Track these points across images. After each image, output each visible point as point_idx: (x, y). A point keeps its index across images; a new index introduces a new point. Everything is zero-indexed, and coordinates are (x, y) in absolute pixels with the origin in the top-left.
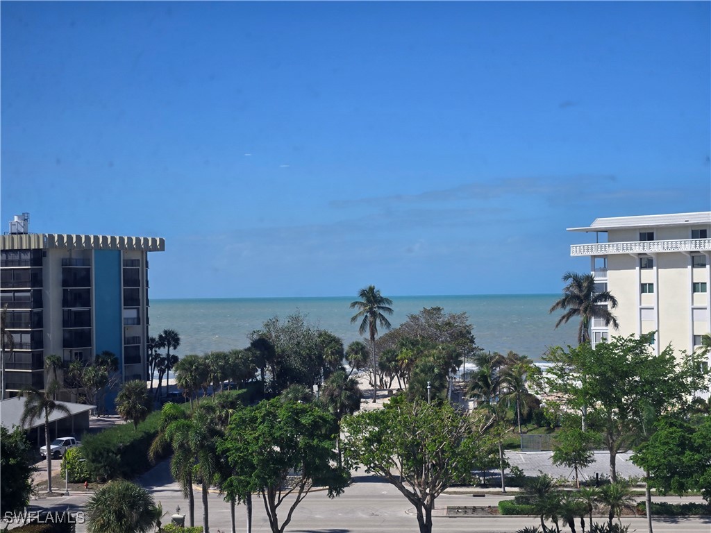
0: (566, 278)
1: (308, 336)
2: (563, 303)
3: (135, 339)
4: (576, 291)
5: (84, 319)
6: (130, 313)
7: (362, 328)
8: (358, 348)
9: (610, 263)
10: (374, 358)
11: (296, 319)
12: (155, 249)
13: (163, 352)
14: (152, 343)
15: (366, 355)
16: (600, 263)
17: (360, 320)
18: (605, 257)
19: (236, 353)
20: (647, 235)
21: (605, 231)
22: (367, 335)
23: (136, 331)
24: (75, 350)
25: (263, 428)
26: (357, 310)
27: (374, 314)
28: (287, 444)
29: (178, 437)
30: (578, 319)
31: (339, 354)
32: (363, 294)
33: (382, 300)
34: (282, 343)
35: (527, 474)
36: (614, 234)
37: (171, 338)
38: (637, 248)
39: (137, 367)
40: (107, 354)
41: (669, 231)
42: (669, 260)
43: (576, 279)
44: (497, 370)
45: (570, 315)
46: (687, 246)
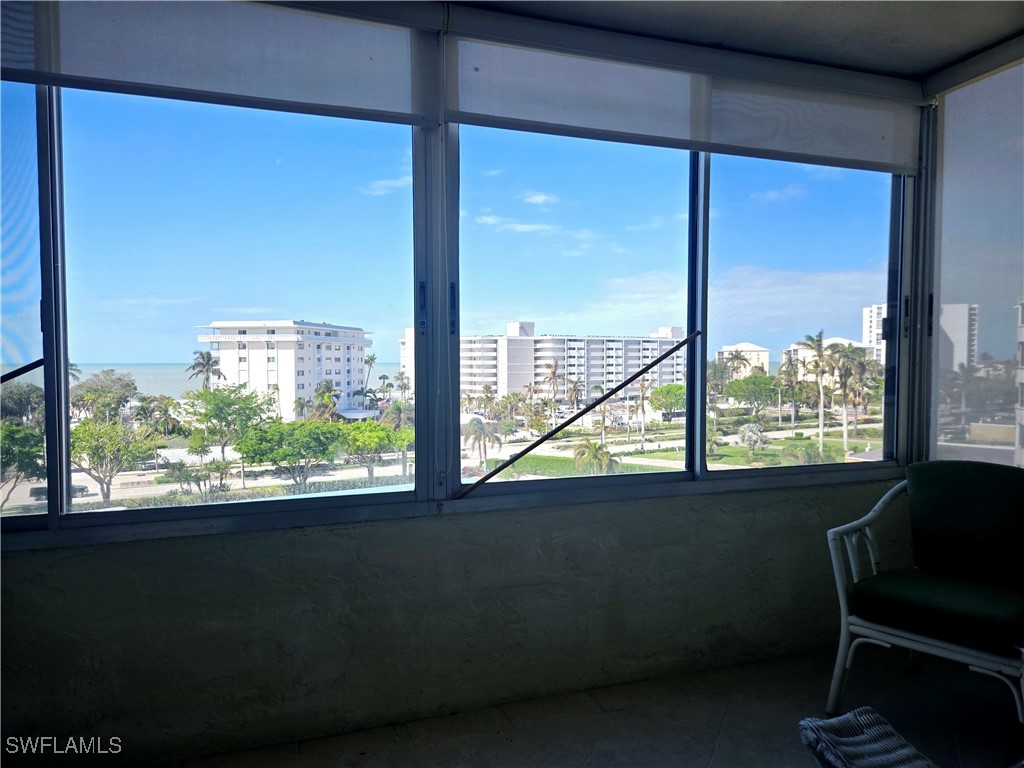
0: (195, 353)
2: (193, 368)
4: (201, 360)
9: (221, 346)
16: (215, 346)
18: (219, 343)
20: (242, 332)
21: (218, 328)
30: (202, 377)
36: (224, 331)
41: (257, 330)
42: (256, 345)
43: (201, 354)
44: (152, 405)
45: (197, 374)
46: (266, 338)
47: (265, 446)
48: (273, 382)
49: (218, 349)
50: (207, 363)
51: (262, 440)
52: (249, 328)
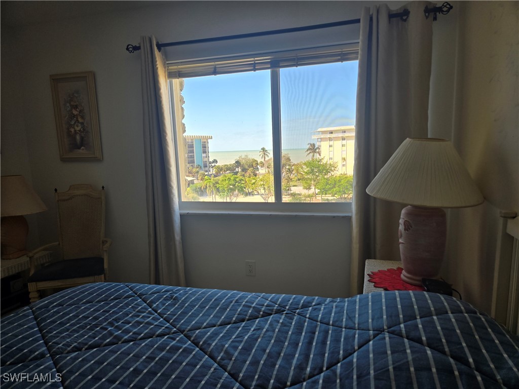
0: (308, 144)
1: (249, 160)
2: (307, 150)
3: (206, 162)
4: (311, 147)
5: (192, 157)
6: (204, 155)
7: (262, 157)
8: (261, 163)
9: (322, 140)
10: (266, 165)
11: (246, 156)
12: (210, 139)
13: (213, 165)
14: (210, 163)
15: (263, 164)
16: (319, 140)
17: (261, 155)
18: (321, 138)
19: (230, 165)
20: (331, 133)
21: (321, 132)
22: (263, 159)
23: (206, 159)
24: (191, 164)
25: (227, 182)
26: (261, 153)
27: (265, 154)
28: (234, 185)
29: (208, 184)
30: (312, 154)
31: (257, 164)
32: (262, 149)
33: (266, 151)
34: (243, 162)
35: (297, 192)
36: (323, 132)
37: (215, 161)
38: (329, 136)
39: (207, 169)
40: (199, 165)
41: (337, 131)
42: (336, 139)
43: (311, 144)
44: (293, 167)
45: (309, 153)
46: (341, 135)
47: (328, 186)
48: (344, 156)
49: (321, 142)
50: (313, 149)
51: (327, 184)
52: (334, 131)
